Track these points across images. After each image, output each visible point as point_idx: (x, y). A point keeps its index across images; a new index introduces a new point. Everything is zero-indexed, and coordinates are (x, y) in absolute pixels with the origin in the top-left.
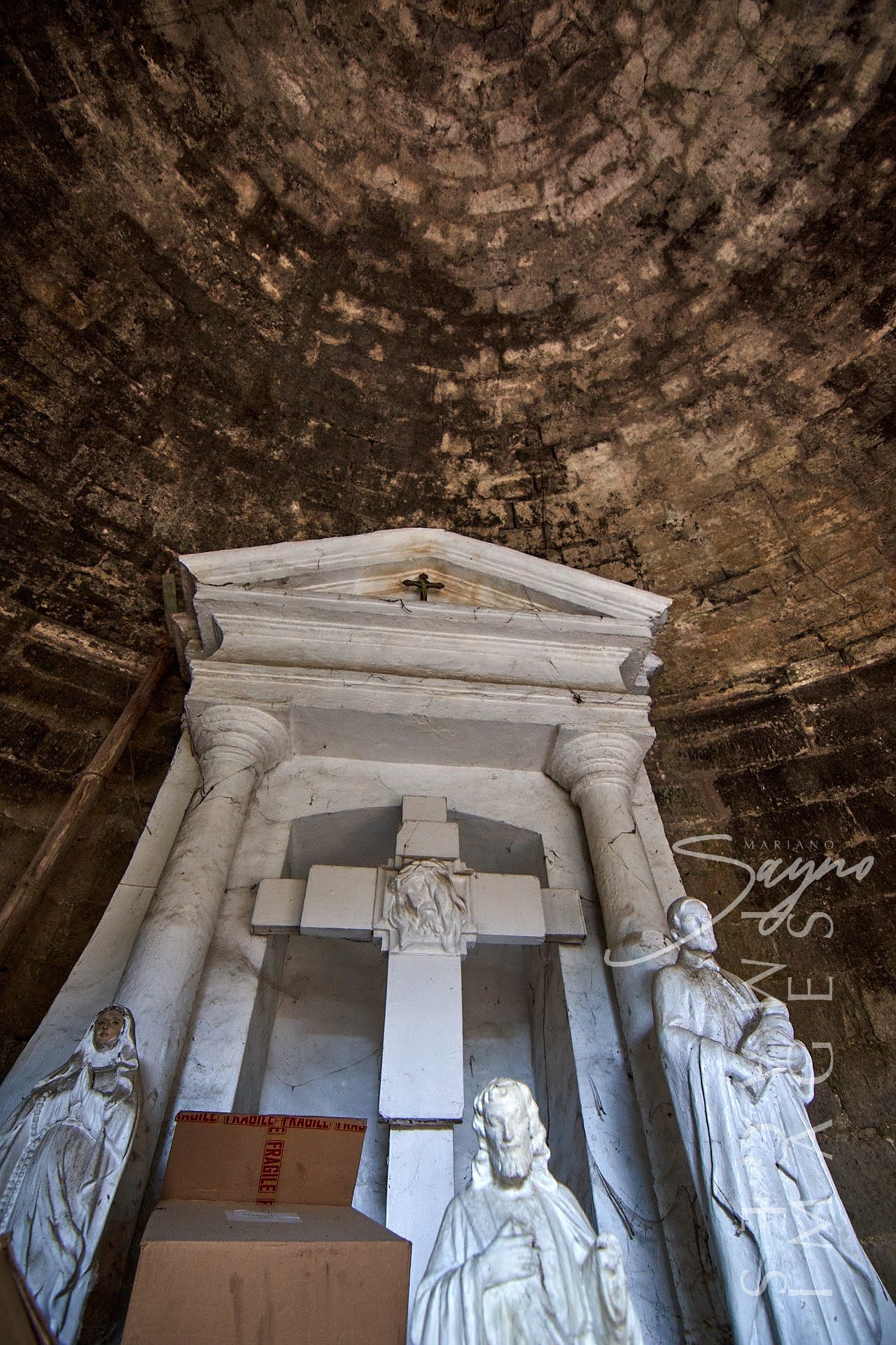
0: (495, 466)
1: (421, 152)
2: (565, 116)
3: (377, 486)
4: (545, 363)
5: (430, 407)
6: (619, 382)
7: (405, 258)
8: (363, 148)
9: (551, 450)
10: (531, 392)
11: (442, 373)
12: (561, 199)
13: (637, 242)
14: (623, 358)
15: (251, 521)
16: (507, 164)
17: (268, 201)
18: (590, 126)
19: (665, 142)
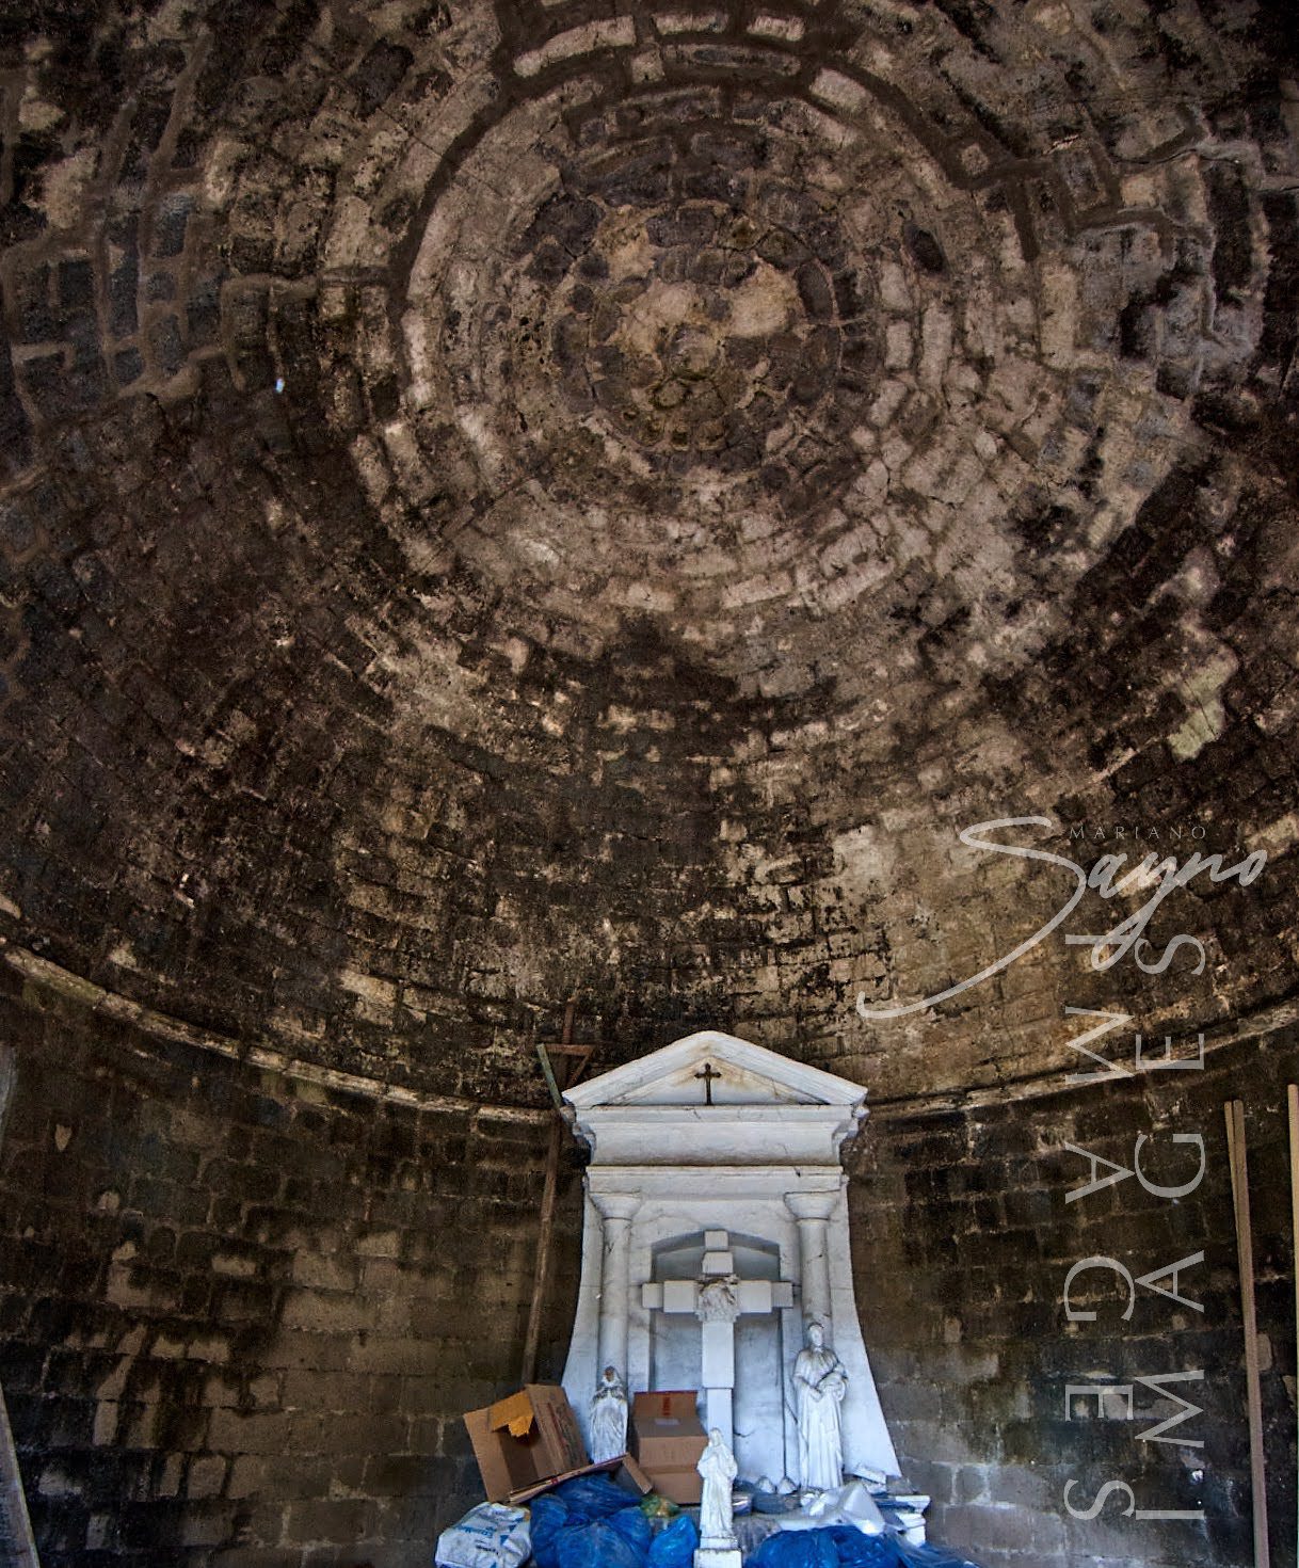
0: (770, 850)
1: (669, 562)
2: (810, 512)
3: (669, 885)
4: (811, 743)
5: (706, 796)
6: (880, 765)
7: (667, 662)
8: (613, 575)
9: (819, 831)
10: (799, 773)
11: (715, 760)
12: (815, 585)
13: (892, 631)
14: (883, 741)
15: (577, 953)
16: (756, 558)
17: (537, 652)
18: (837, 519)
19: (913, 543)
